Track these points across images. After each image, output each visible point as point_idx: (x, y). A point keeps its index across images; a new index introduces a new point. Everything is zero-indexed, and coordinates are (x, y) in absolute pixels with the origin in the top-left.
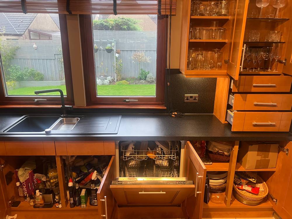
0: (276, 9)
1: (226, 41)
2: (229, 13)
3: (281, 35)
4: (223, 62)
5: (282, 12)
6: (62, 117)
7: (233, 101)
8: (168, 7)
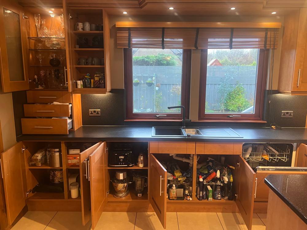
8: (272, 43)
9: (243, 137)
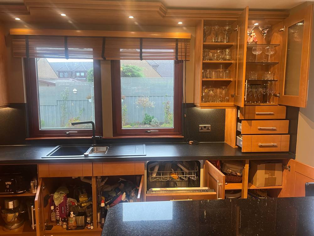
0: (268, 55)
1: (232, 79)
2: (232, 59)
3: (274, 75)
4: (230, 96)
5: (273, 58)
6: (93, 146)
7: (241, 127)
8: (184, 54)
9: (146, 155)
